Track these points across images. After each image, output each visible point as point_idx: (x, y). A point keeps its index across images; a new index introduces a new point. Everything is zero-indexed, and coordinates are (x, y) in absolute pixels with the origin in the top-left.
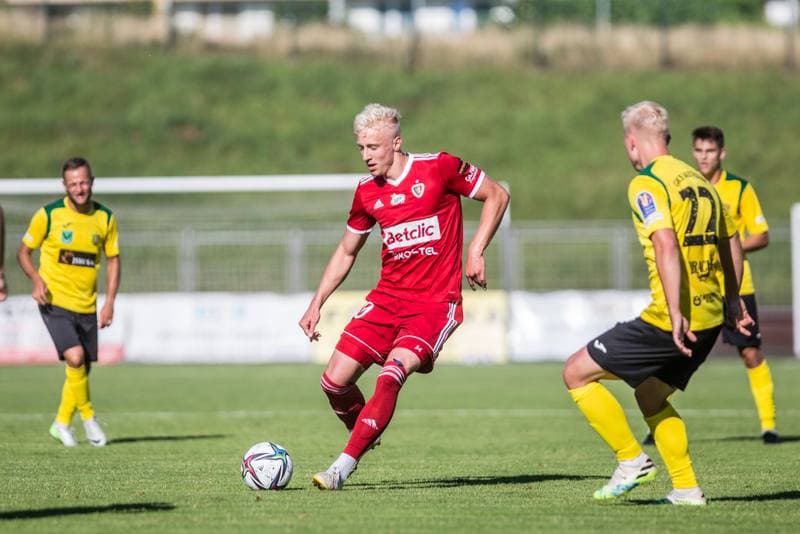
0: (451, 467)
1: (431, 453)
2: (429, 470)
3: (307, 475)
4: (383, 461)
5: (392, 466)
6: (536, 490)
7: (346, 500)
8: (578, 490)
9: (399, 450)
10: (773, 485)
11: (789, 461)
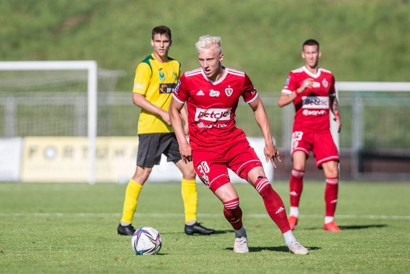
0: (110, 250)
1: (98, 241)
2: (96, 252)
3: (18, 255)
4: (67, 246)
5: (73, 249)
6: (166, 265)
7: (43, 271)
8: (193, 265)
9: (77, 239)
10: (318, 263)
11: (328, 248)
